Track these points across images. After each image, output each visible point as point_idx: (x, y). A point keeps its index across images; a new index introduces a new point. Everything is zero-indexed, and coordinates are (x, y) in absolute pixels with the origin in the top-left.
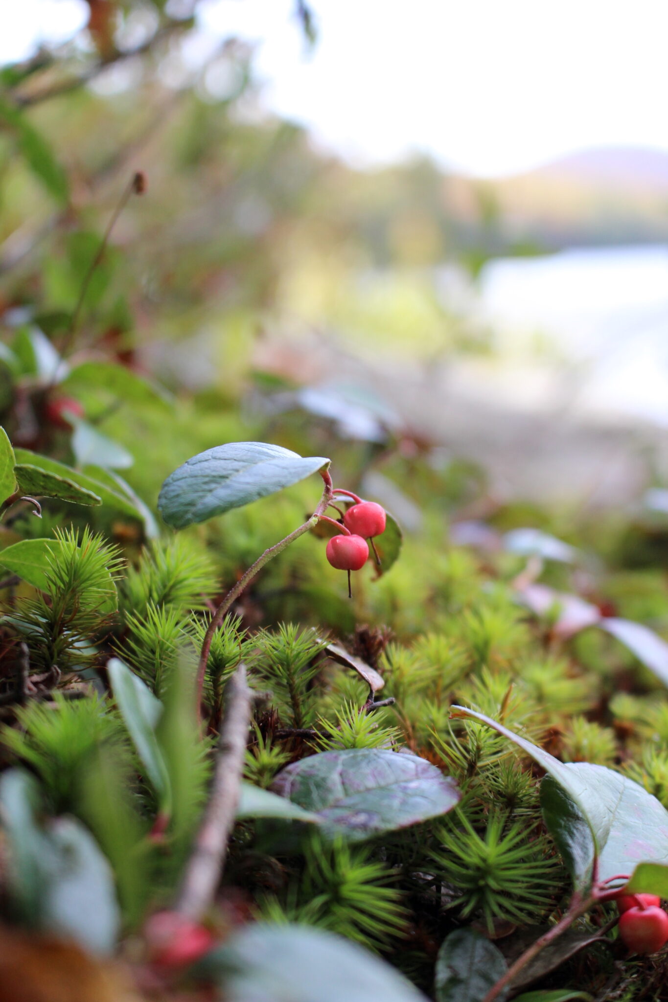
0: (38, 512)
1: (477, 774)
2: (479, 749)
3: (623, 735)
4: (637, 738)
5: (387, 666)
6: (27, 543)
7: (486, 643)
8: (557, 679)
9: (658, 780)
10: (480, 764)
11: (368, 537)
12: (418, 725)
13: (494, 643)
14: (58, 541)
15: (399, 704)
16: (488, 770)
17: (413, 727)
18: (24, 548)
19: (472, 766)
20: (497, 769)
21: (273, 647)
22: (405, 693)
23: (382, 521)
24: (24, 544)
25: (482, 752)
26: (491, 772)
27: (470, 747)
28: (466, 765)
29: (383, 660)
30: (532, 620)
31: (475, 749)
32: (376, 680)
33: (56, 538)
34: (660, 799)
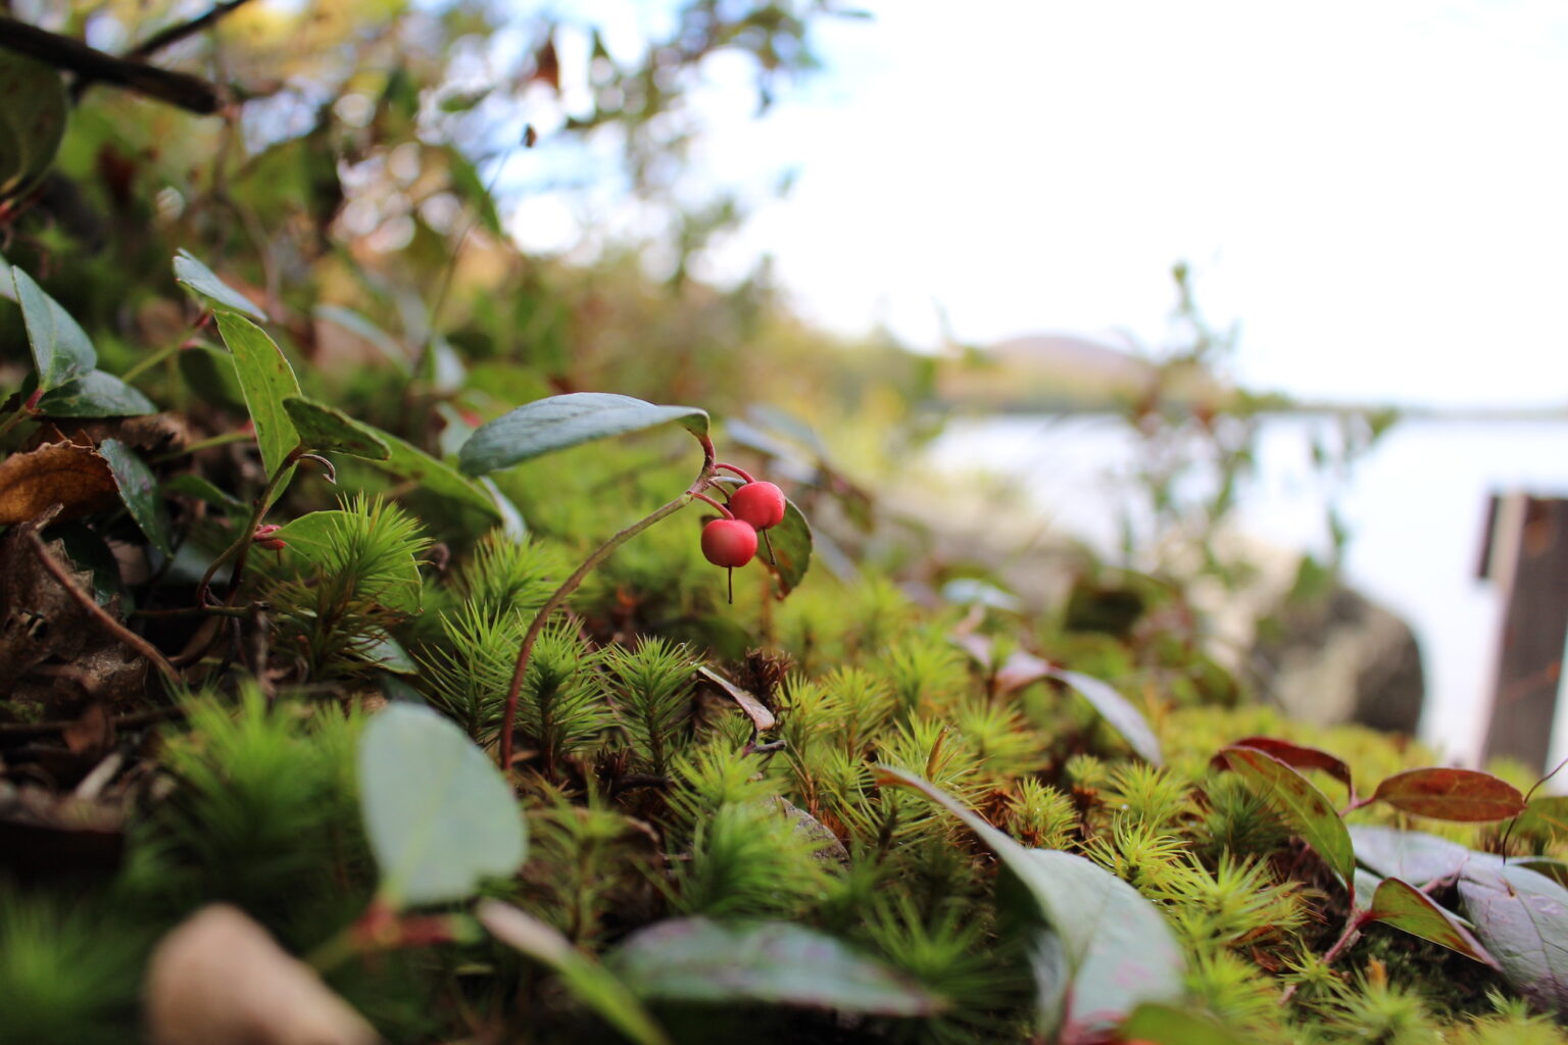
0: (331, 476)
1: (892, 847)
2: (894, 812)
3: (1083, 803)
4: (1100, 806)
5: (785, 703)
6: (317, 516)
7: (916, 686)
8: (1002, 733)
9: (1133, 862)
10: (896, 833)
11: (761, 527)
12: (821, 780)
13: (924, 687)
14: (343, 512)
15: (798, 753)
16: (907, 841)
17: (815, 783)
18: (313, 522)
19: (885, 834)
20: (921, 840)
21: (629, 667)
22: (807, 737)
23: (779, 507)
24: (313, 517)
25: (898, 816)
26: (911, 844)
27: (883, 811)
28: (877, 834)
29: (780, 693)
30: (974, 666)
31: (889, 812)
32: (764, 718)
33: (341, 509)
34: (1137, 887)
